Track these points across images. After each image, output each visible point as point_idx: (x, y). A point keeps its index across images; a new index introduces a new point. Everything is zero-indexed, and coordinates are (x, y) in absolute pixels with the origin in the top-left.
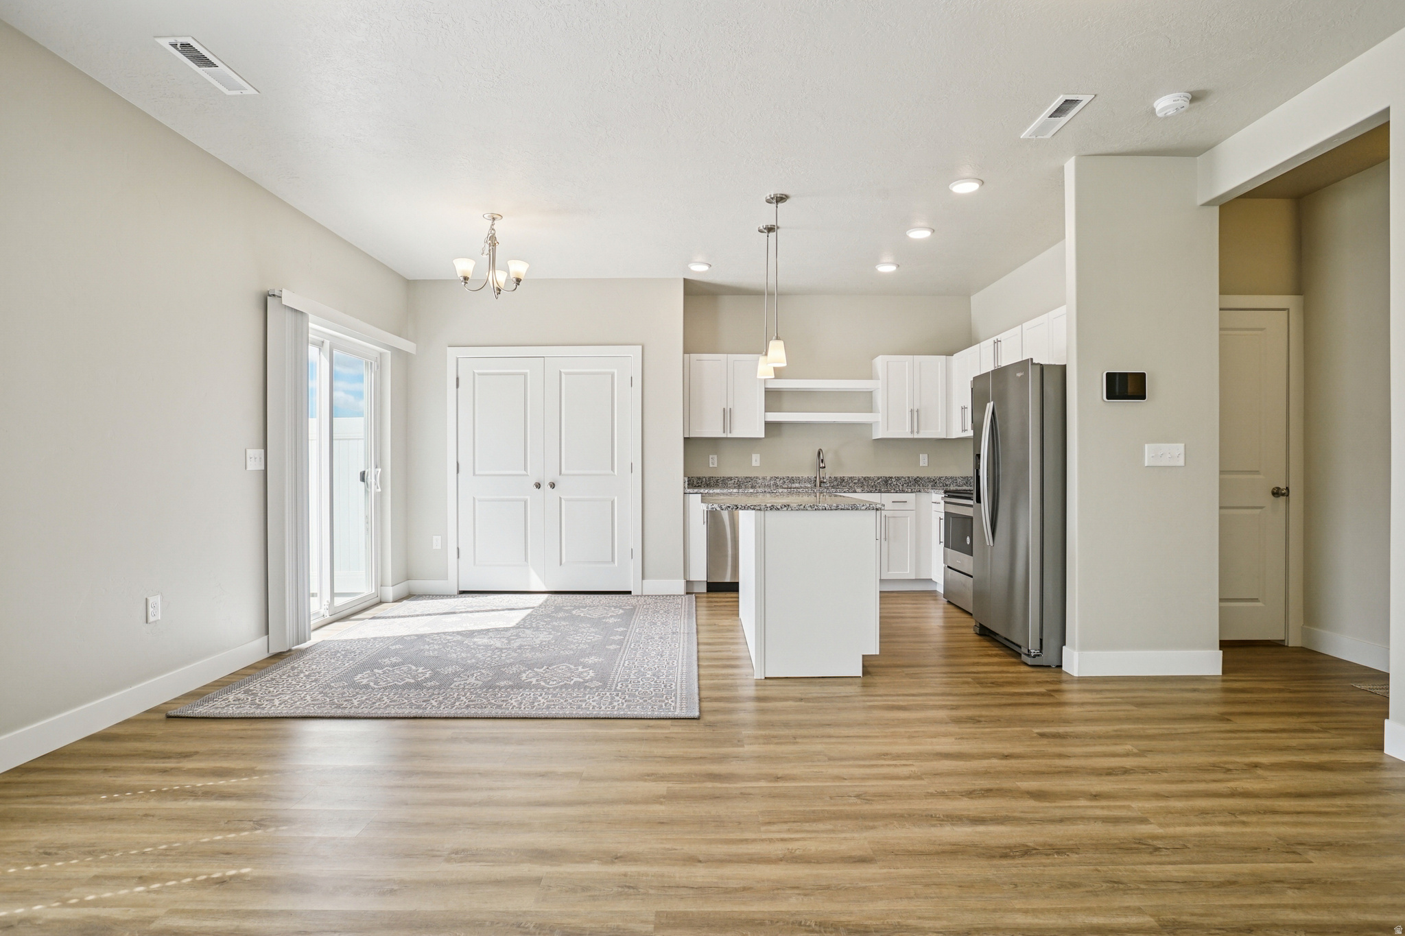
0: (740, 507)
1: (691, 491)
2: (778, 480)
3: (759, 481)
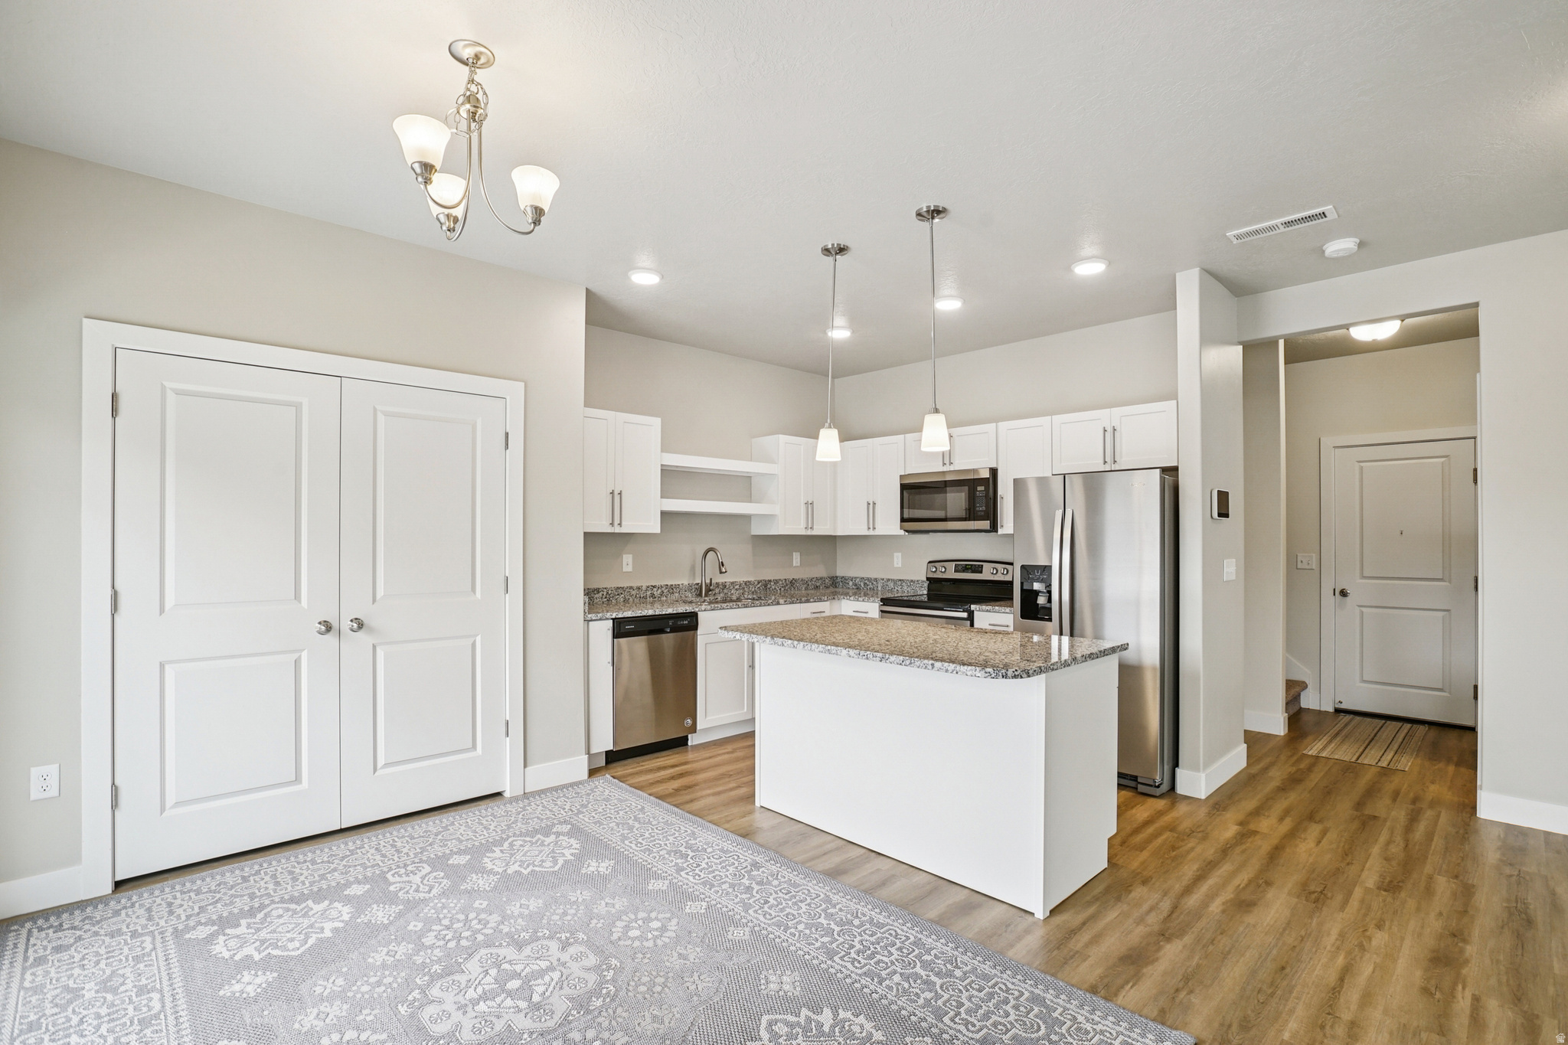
1: (592, 616)
2: (655, 589)
3: (634, 592)
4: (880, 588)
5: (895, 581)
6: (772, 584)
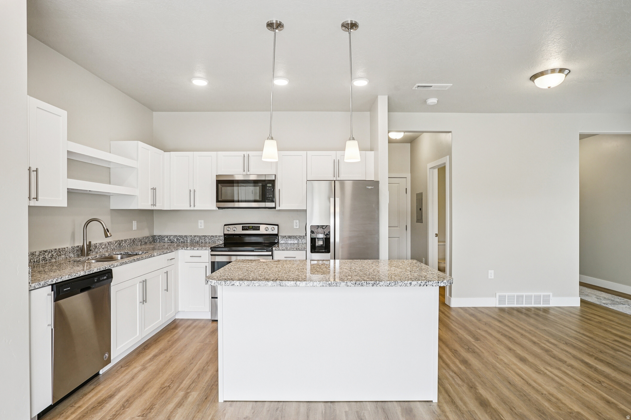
2: (46, 254)
4: (189, 241)
5: (200, 237)
6: (123, 242)
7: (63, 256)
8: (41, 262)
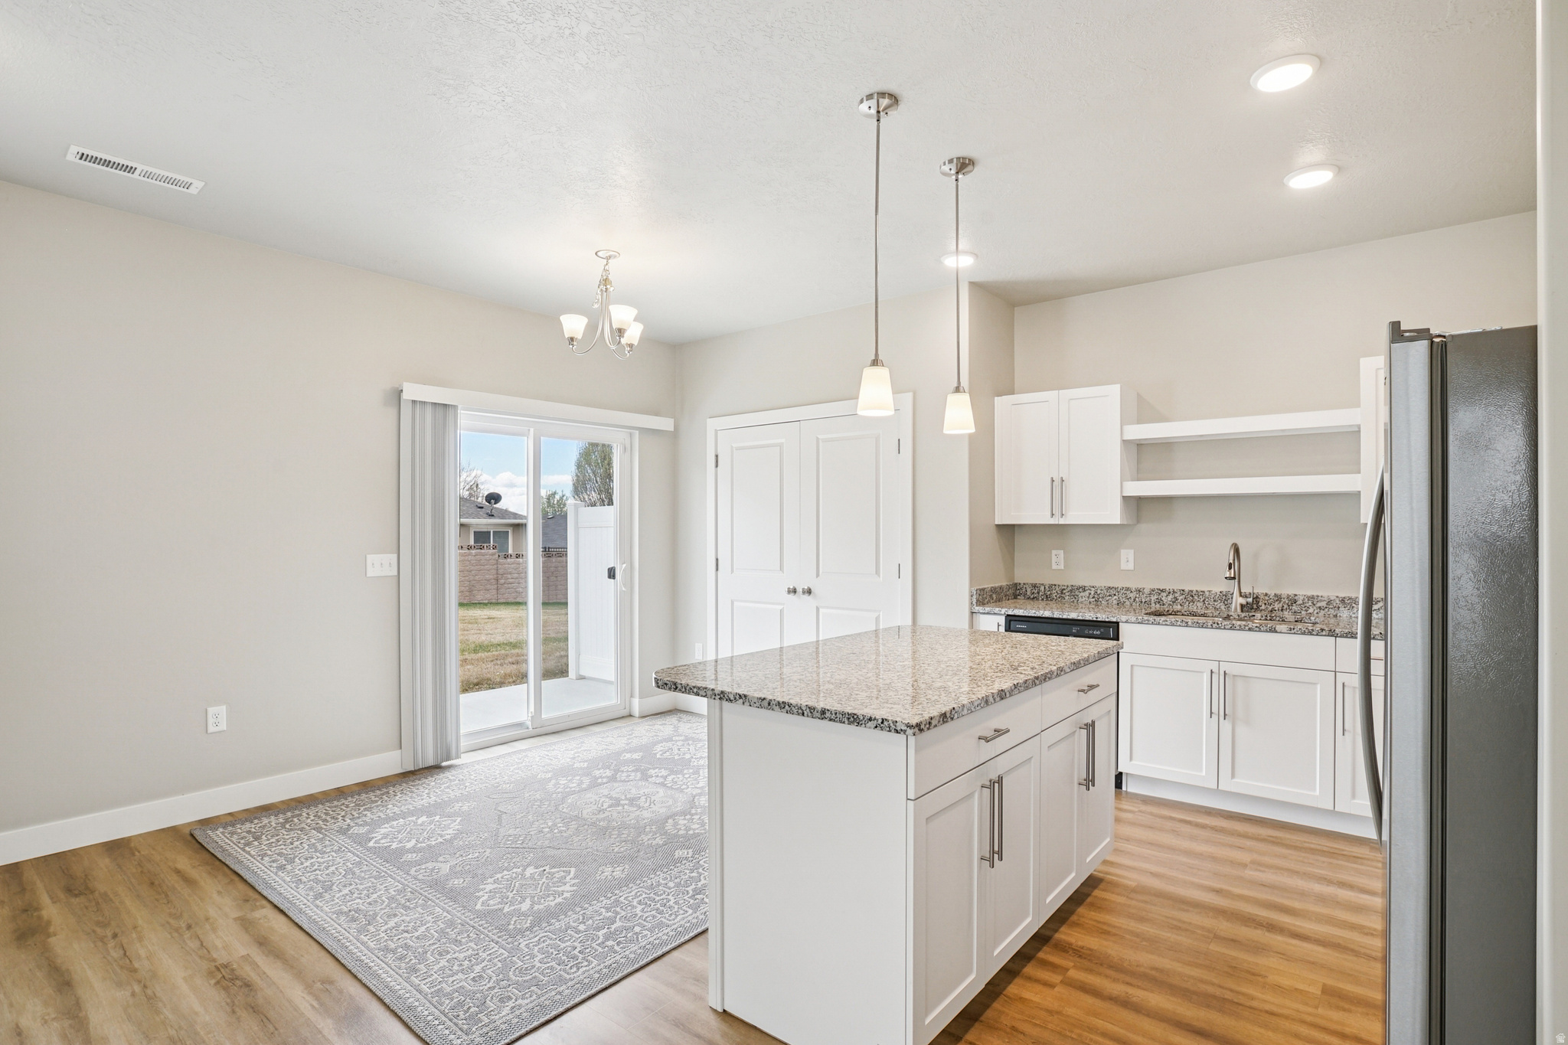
0: (679, 686)
1: (980, 609)
3: (1132, 595)
7: (1199, 604)
8: (1153, 605)
